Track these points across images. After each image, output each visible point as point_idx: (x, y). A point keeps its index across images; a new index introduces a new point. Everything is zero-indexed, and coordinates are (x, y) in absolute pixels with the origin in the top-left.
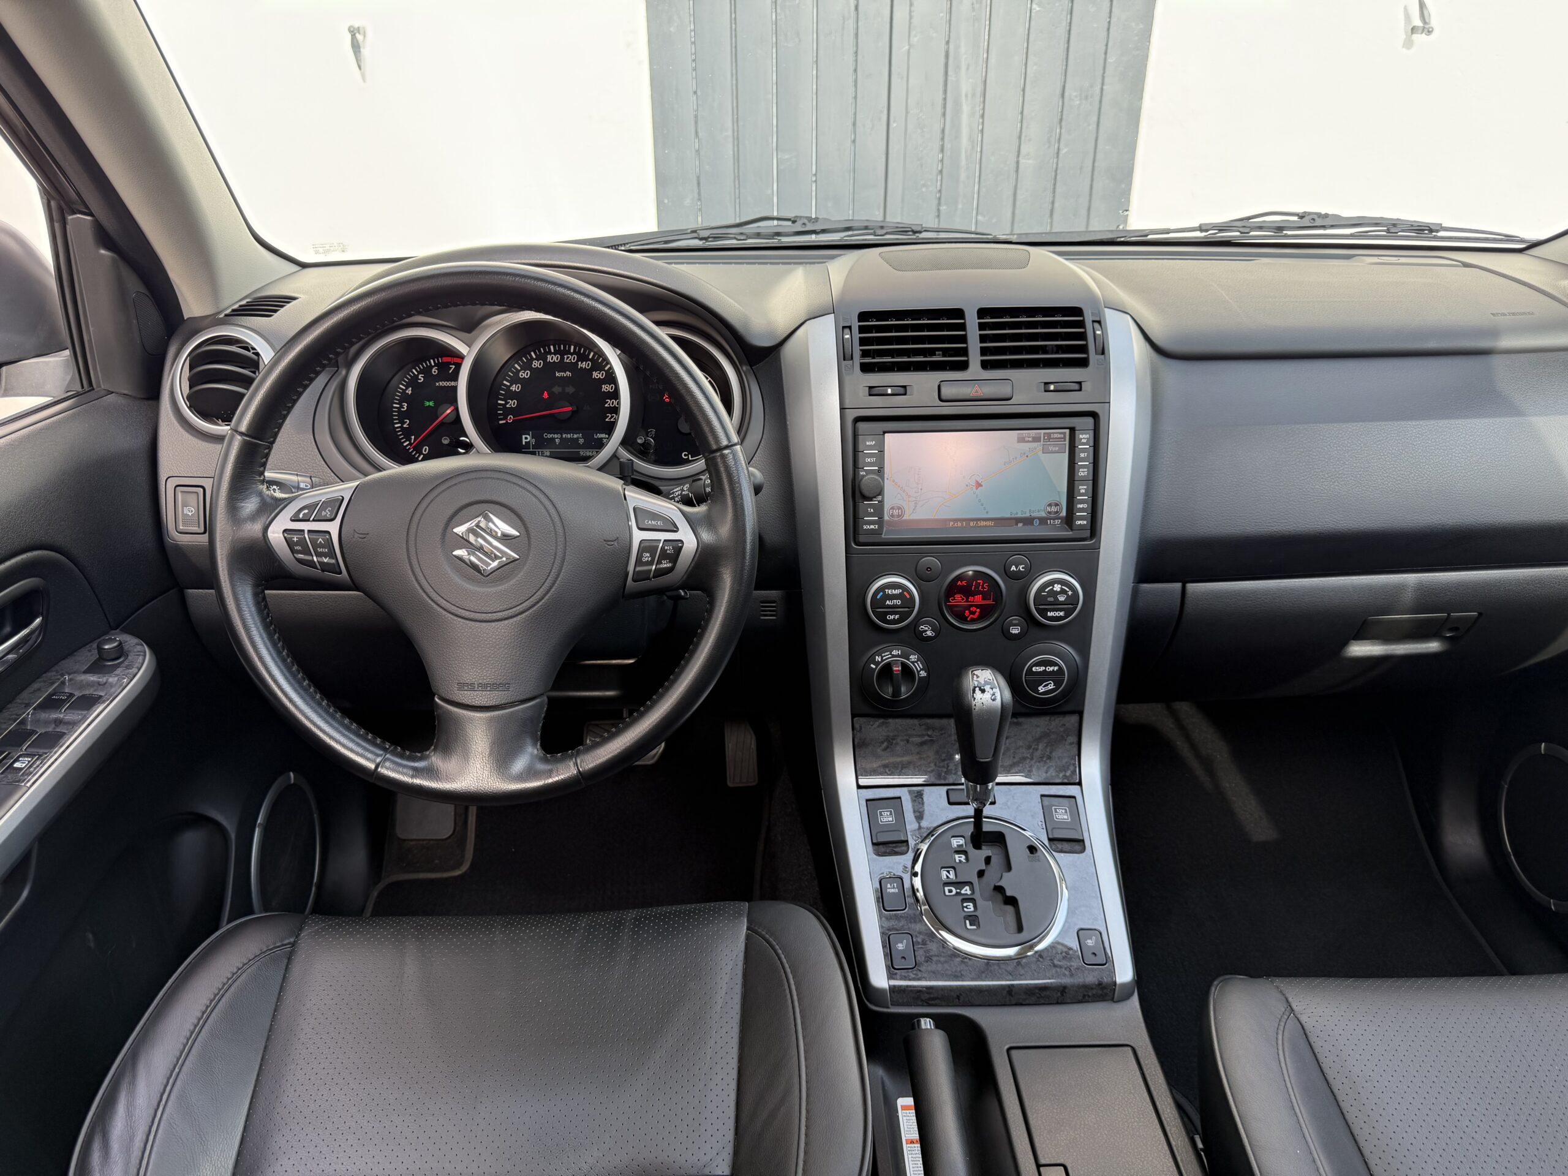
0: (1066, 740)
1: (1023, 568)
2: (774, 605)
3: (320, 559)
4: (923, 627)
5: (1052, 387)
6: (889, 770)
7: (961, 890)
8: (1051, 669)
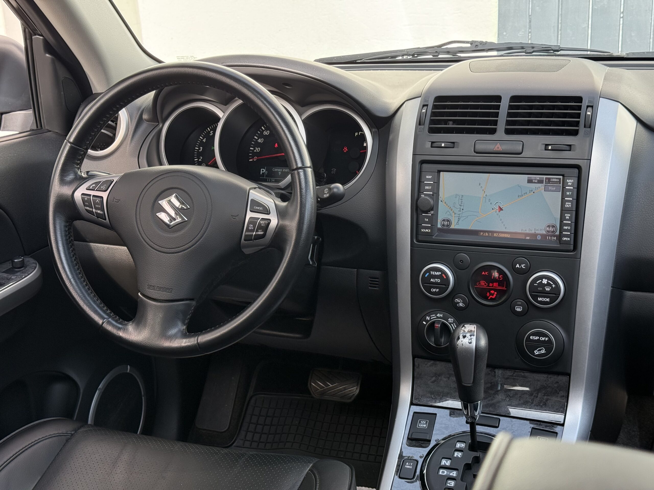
0: (558, 393)
1: (524, 266)
2: (377, 280)
3: (96, 211)
4: (457, 300)
5: (550, 148)
6: (434, 396)
7: (450, 473)
8: (543, 339)
